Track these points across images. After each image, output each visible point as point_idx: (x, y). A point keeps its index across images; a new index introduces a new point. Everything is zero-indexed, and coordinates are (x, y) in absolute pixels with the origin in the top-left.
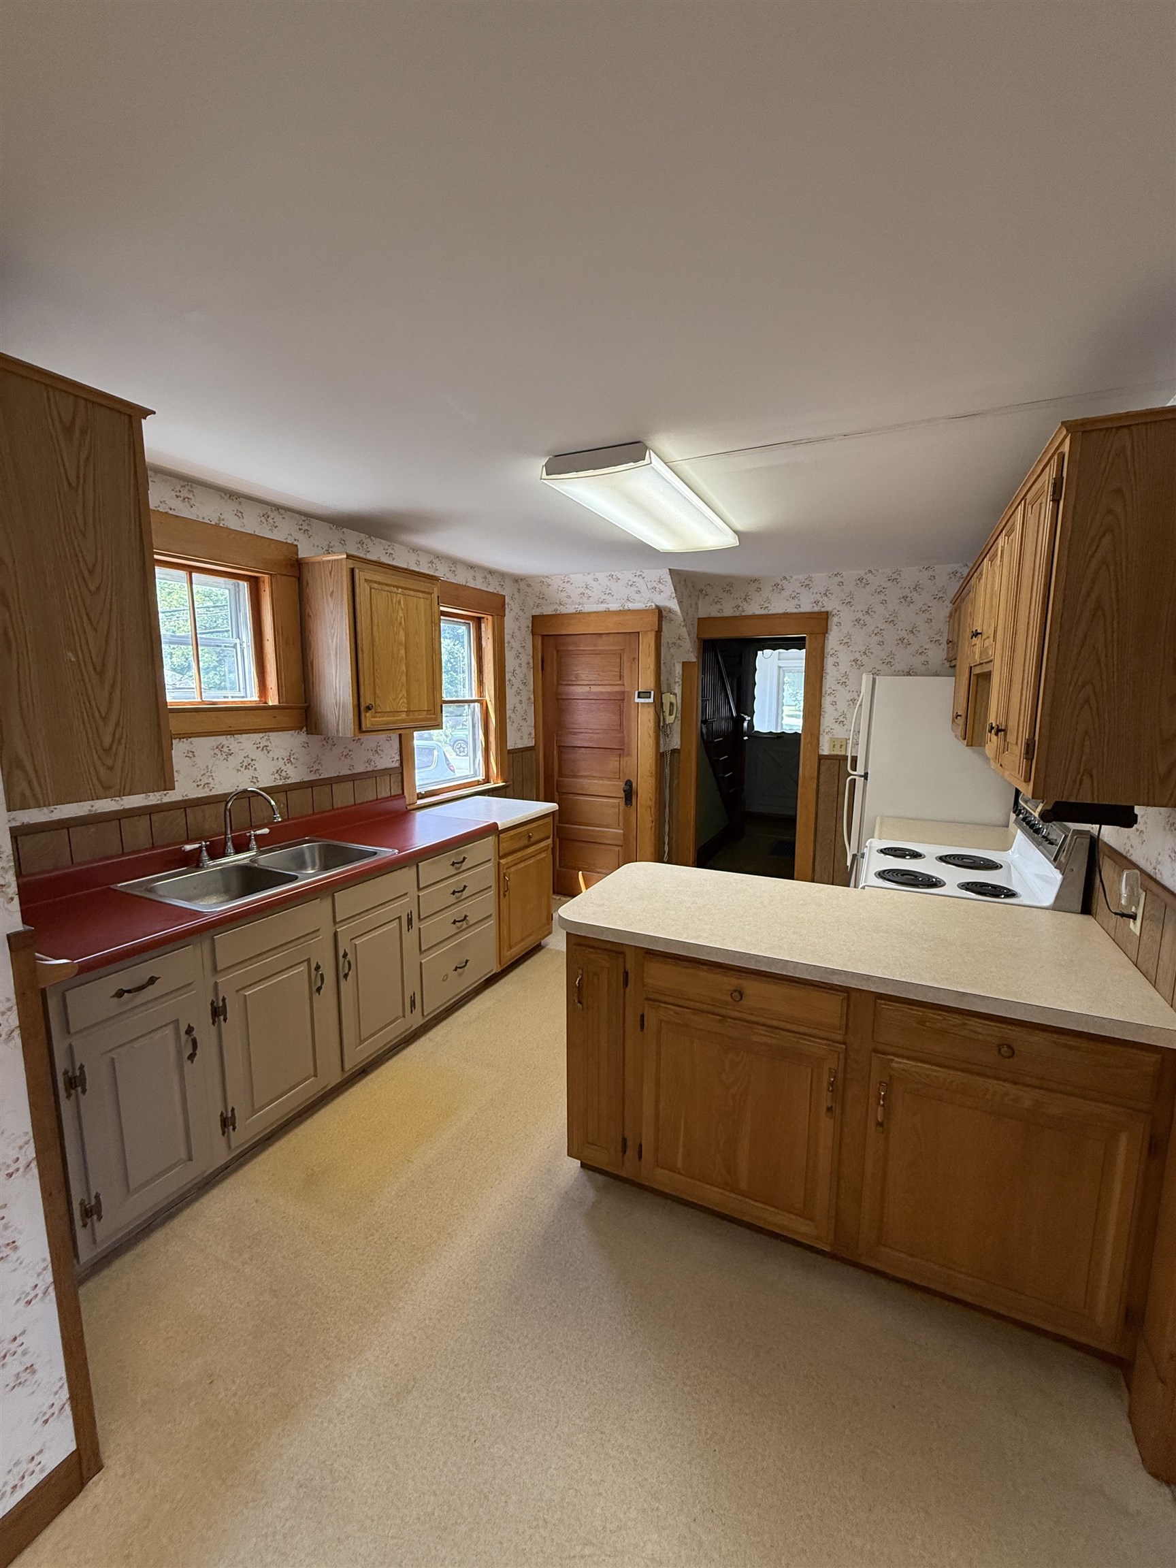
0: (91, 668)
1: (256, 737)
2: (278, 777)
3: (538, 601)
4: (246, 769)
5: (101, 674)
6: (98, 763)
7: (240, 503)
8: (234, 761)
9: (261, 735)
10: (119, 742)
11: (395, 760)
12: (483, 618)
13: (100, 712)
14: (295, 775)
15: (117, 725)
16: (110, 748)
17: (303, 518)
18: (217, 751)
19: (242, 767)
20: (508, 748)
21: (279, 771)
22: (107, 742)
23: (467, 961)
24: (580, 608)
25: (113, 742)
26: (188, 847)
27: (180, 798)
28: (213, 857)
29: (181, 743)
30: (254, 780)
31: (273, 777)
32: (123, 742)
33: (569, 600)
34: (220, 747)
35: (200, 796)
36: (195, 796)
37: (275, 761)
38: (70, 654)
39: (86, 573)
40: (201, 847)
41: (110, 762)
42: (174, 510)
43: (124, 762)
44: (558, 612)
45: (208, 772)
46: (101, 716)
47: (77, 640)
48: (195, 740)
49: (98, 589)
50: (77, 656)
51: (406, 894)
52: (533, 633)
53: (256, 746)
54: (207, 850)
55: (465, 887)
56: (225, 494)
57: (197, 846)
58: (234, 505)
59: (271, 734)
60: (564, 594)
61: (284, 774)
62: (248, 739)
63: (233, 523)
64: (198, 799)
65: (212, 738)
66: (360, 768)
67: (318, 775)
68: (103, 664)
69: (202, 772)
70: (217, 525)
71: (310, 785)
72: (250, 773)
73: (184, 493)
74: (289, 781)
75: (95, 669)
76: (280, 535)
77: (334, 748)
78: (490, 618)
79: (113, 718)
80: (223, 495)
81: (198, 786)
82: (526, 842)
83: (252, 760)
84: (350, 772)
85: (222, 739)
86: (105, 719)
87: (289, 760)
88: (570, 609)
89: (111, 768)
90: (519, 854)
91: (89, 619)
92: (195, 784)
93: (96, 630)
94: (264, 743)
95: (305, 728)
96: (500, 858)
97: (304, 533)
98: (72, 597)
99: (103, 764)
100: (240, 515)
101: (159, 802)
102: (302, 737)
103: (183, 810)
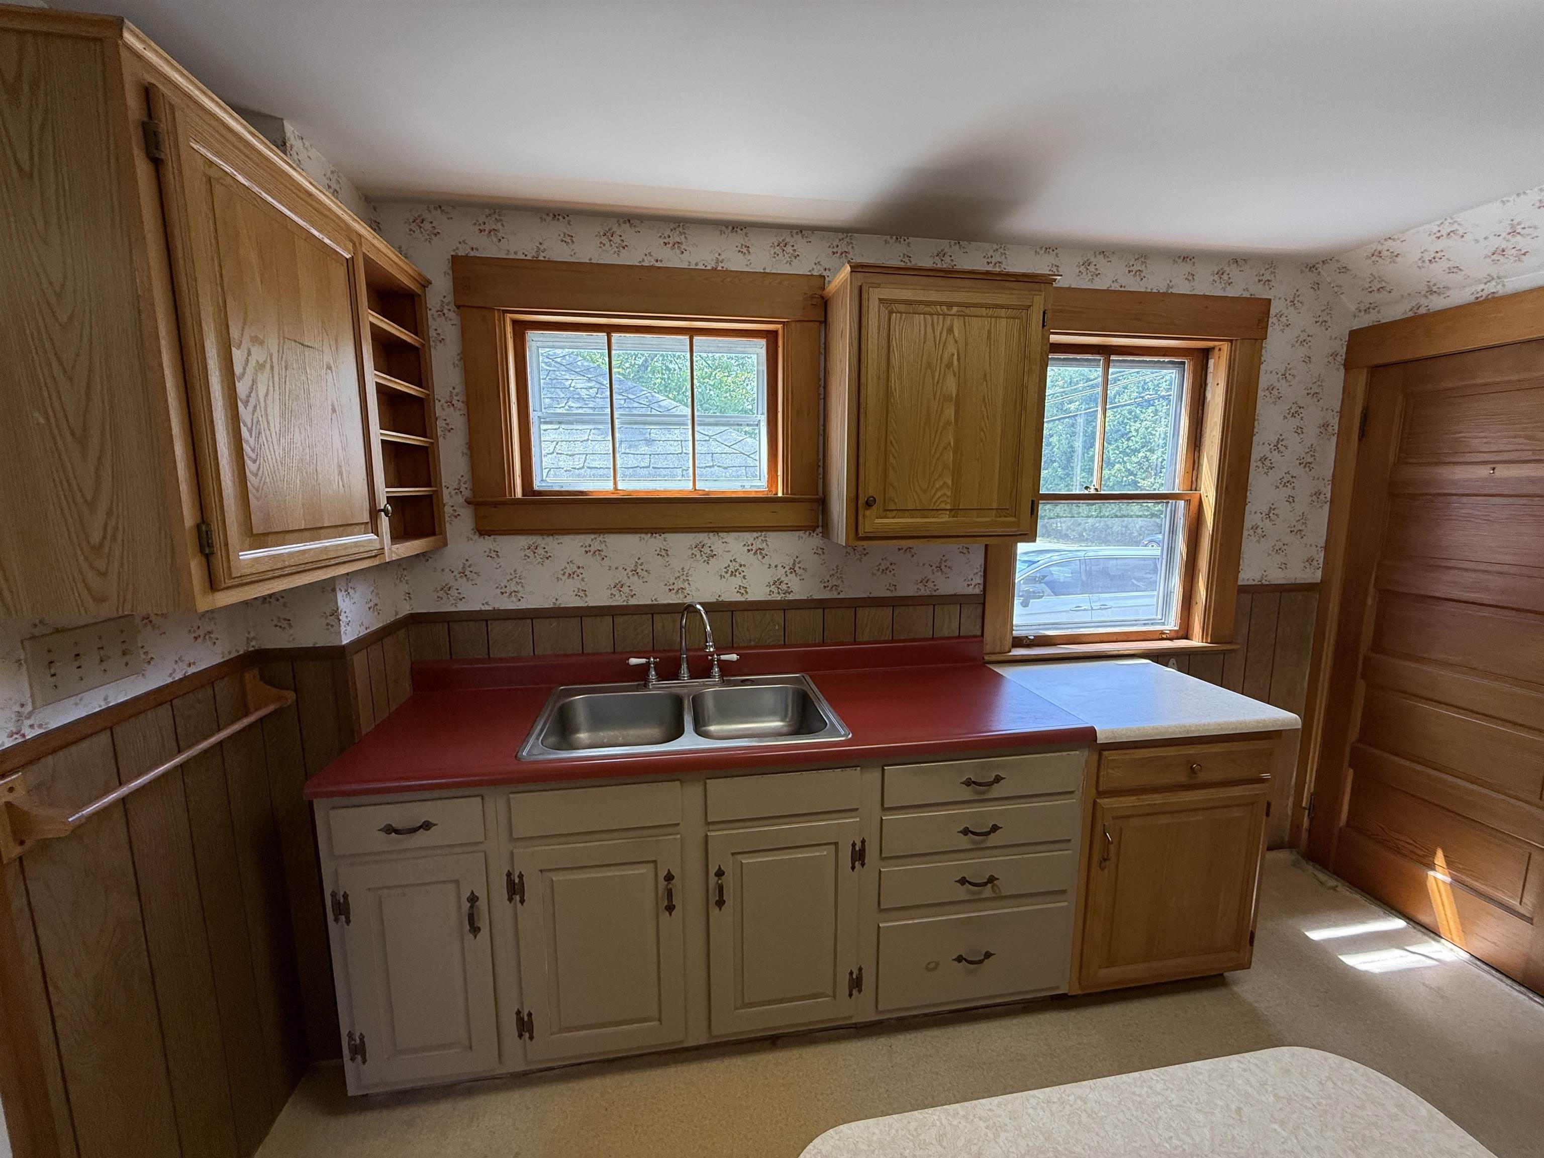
0: (68, 435)
1: (749, 537)
2: (776, 591)
3: (1370, 299)
4: (731, 575)
5: (82, 441)
6: (85, 566)
7: (746, 235)
8: (717, 565)
9: (755, 535)
10: (114, 538)
11: (973, 583)
12: (1213, 348)
13: (83, 495)
14: (799, 590)
15: (109, 513)
16: (102, 544)
17: (841, 235)
18: (695, 551)
19: (727, 572)
20: (1240, 583)
21: (778, 582)
22: (96, 538)
23: (988, 955)
24: (1491, 288)
25: (104, 538)
26: (633, 661)
27: (650, 602)
28: (661, 677)
29: (653, 539)
30: (742, 590)
31: (768, 589)
32: (119, 538)
33: (1458, 277)
34: (700, 547)
35: (671, 602)
36: (665, 602)
37: (773, 569)
38: (36, 415)
39: (53, 300)
40: (648, 663)
41: (101, 565)
42: (661, 261)
43: (122, 565)
44: (1422, 311)
45: (684, 575)
46: (86, 501)
47: (46, 395)
48: (668, 536)
49: (71, 318)
50: (47, 419)
51: (856, 810)
52: (1348, 366)
53: (746, 548)
54: (655, 668)
55: (995, 828)
56: (727, 227)
57: (643, 661)
58: (738, 239)
59: (769, 533)
60: (1444, 264)
61: (784, 587)
62: (736, 539)
63: (736, 263)
64: (669, 605)
65: (693, 535)
66: (908, 589)
67: (835, 593)
68: (85, 429)
69: (677, 574)
70: (715, 269)
71: (821, 605)
72: (737, 581)
73: (675, 238)
74: (791, 597)
75: (73, 434)
76: (802, 267)
77: (864, 558)
78: (1225, 346)
79: (103, 506)
80: (723, 228)
81: (670, 590)
82: (1183, 779)
83: (741, 566)
84: (888, 594)
85: (702, 537)
86: (92, 505)
87: (793, 570)
88: (1461, 296)
89: (104, 574)
90: (1157, 799)
91: (61, 364)
92: (667, 588)
93: (71, 379)
94: (758, 544)
95: (820, 529)
96: (1101, 794)
97: (840, 258)
98: (35, 334)
99: (92, 567)
100: (745, 250)
101: (625, 603)
102: (815, 540)
103: (650, 615)
